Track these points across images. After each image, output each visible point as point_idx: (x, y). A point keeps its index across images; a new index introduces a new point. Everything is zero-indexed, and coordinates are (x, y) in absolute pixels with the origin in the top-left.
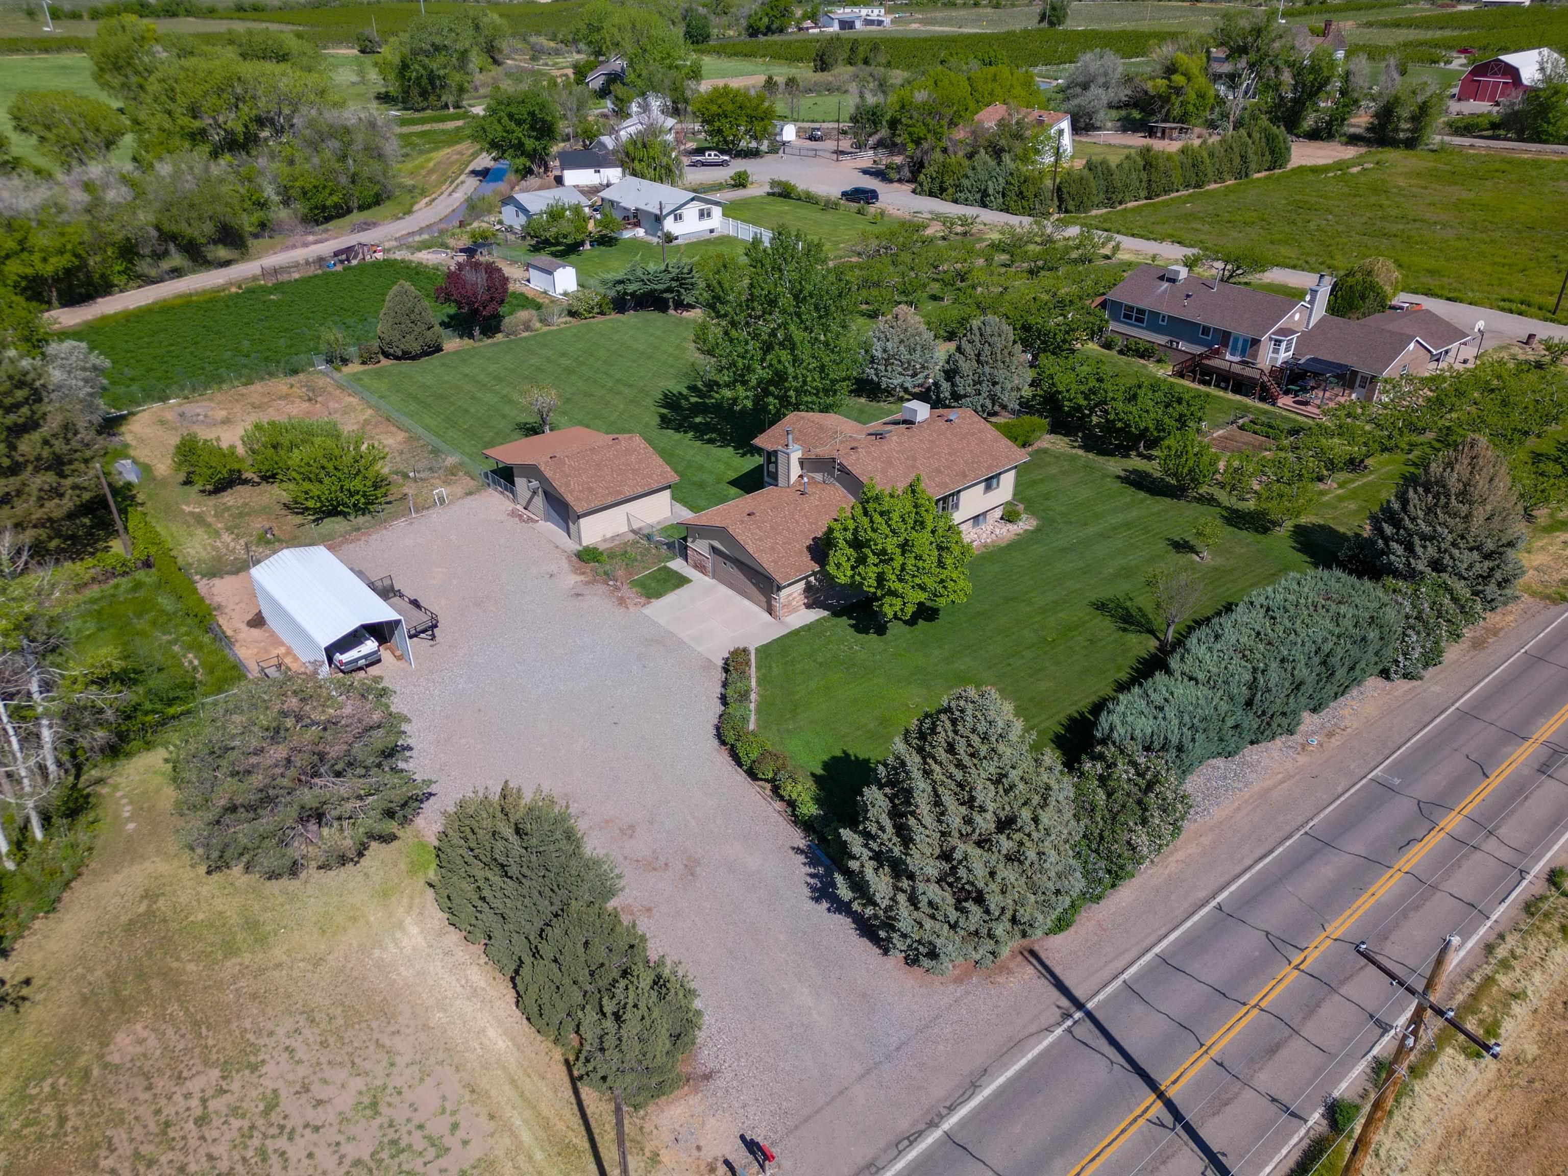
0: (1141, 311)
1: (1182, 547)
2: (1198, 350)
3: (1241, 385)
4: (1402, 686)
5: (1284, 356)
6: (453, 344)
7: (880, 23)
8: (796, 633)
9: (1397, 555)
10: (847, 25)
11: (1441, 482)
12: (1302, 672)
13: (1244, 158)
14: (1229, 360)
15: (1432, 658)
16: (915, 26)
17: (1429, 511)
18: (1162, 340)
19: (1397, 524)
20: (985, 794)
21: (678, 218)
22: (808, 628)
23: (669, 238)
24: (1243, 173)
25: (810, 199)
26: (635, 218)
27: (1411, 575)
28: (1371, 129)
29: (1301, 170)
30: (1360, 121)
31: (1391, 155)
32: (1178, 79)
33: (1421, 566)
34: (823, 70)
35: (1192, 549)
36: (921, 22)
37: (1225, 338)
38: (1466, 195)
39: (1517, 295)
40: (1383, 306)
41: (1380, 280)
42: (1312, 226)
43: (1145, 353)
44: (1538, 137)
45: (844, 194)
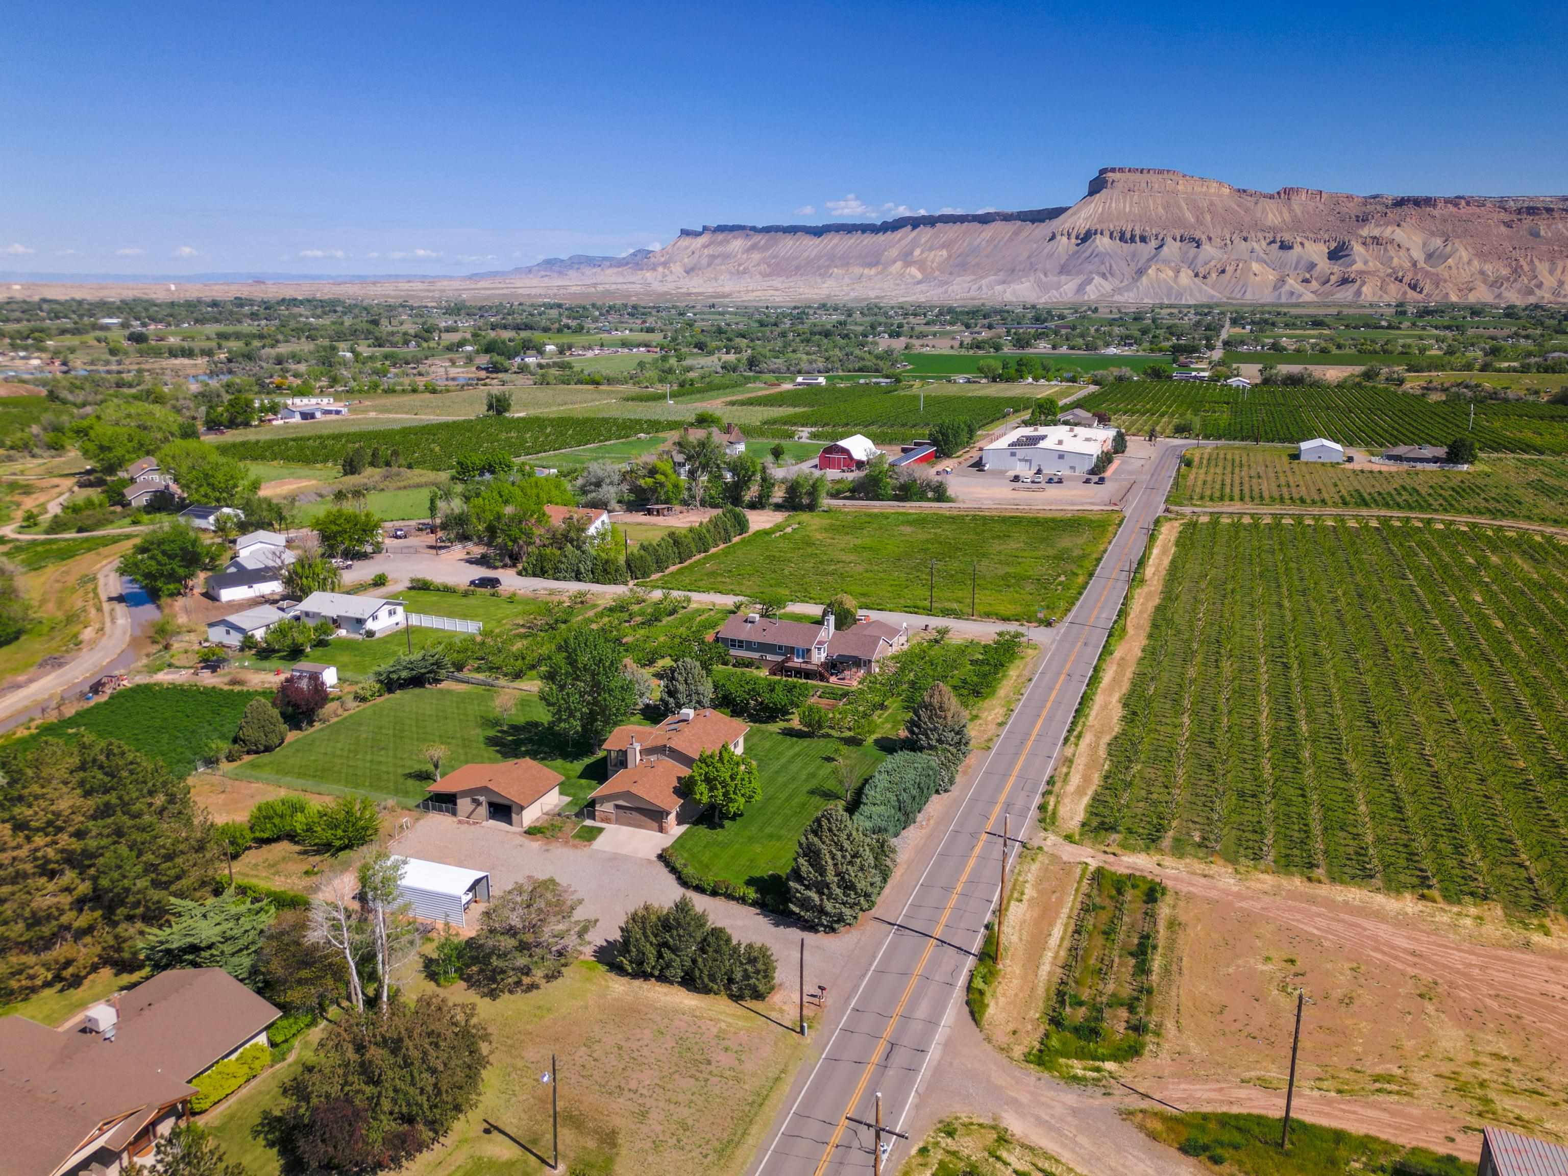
0: (741, 642)
1: (829, 759)
2: (780, 658)
3: (808, 675)
4: (945, 796)
5: (823, 656)
6: (292, 736)
7: (338, 412)
8: (680, 837)
9: (924, 742)
10: (307, 416)
11: (931, 704)
12: (914, 792)
13: (726, 530)
14: (797, 662)
15: (952, 781)
16: (372, 415)
17: (930, 718)
18: (756, 655)
19: (919, 727)
20: (846, 844)
21: (375, 618)
22: (685, 833)
23: (370, 634)
24: (727, 539)
25: (448, 590)
26: (337, 622)
27: (931, 747)
28: (786, 500)
29: (757, 533)
30: (778, 495)
31: (804, 517)
32: (659, 476)
33: (934, 743)
34: (353, 473)
35: (833, 760)
36: (374, 408)
37: (791, 650)
38: (859, 542)
39: (909, 603)
40: (855, 621)
41: (847, 606)
42: (786, 572)
43: (749, 664)
44: (877, 497)
45: (472, 583)
